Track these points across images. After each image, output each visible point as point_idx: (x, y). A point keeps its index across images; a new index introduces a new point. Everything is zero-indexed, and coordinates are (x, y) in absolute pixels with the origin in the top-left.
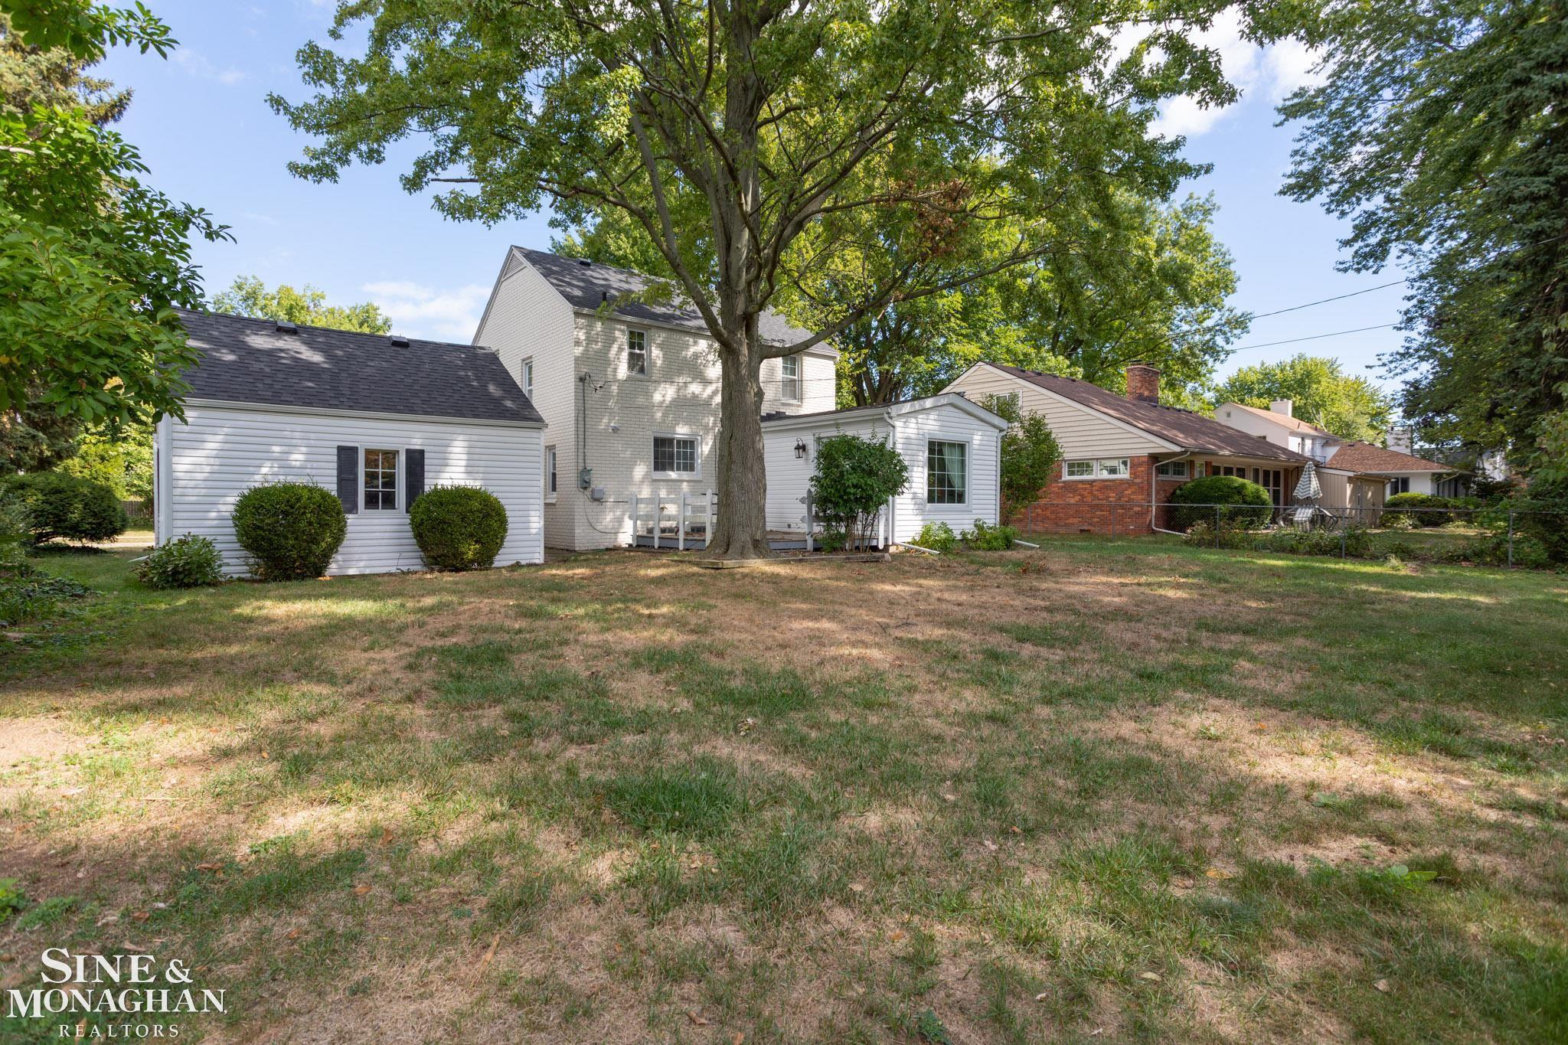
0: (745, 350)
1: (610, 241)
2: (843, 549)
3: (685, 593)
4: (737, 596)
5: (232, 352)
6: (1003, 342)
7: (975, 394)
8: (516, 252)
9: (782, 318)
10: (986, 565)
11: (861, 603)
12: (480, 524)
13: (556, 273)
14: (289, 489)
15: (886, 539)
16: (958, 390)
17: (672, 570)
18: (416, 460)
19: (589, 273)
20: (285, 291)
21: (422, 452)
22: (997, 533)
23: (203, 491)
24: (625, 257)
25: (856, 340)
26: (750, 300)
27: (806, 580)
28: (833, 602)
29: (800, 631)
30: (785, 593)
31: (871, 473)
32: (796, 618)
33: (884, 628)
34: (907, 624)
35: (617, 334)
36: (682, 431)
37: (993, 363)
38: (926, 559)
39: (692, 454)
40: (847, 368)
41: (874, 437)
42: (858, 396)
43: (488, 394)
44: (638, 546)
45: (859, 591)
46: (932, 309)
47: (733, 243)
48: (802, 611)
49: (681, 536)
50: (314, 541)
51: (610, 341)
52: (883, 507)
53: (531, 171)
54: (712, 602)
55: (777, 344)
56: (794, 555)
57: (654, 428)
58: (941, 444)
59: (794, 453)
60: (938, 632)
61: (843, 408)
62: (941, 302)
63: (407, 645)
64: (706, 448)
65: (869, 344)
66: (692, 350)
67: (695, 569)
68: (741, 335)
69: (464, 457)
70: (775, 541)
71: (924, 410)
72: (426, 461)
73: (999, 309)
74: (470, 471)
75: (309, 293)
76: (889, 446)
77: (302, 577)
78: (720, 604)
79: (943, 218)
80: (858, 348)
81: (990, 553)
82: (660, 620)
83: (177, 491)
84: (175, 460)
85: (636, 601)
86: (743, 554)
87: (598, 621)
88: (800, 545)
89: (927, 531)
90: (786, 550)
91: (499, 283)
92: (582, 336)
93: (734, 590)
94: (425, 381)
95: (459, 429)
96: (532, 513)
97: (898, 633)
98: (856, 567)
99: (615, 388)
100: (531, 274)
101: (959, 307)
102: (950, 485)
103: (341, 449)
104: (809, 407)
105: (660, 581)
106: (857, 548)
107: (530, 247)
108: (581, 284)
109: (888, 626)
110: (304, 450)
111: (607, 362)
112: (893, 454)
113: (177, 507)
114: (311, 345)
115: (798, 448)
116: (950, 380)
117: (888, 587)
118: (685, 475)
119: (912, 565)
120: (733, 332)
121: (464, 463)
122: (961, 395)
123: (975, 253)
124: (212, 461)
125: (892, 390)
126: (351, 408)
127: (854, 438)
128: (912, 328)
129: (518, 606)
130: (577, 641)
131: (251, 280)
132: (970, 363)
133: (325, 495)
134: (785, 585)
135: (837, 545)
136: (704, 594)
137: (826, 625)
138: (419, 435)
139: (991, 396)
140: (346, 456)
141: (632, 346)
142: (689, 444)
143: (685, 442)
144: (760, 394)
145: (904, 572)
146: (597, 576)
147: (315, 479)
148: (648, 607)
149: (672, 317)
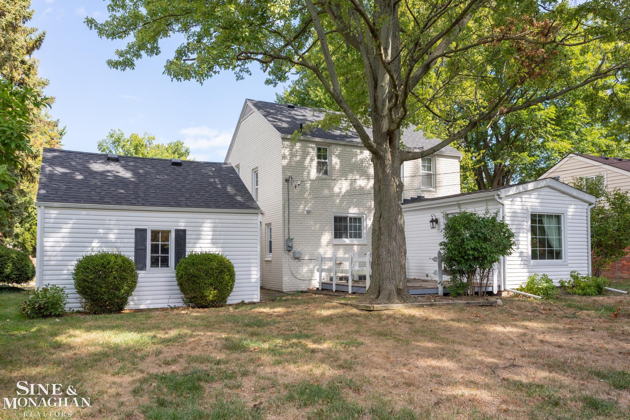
0: (389, 156)
1: (311, 92)
2: (466, 294)
3: (343, 330)
4: (382, 335)
5: (81, 174)
6: (589, 139)
7: (567, 177)
8: (249, 103)
9: (421, 133)
10: (581, 309)
11: (477, 343)
12: (217, 277)
13: (273, 114)
14: (104, 256)
15: (499, 287)
16: (553, 175)
17: (339, 311)
18: (181, 236)
19: (293, 112)
20: (134, 137)
21: (185, 231)
22: (590, 282)
23: (60, 258)
24: (320, 101)
25: (477, 144)
26: (391, 121)
27: (434, 321)
28: (454, 342)
29: (424, 368)
30: (417, 332)
31: (485, 240)
32: (423, 356)
33: (493, 369)
34: (514, 366)
35: (310, 150)
36: (353, 211)
37: (582, 153)
38: (531, 303)
39: (360, 226)
40: (470, 164)
41: (487, 213)
42: (479, 182)
43: (226, 193)
44: (323, 289)
45: (476, 331)
46: (532, 119)
47: (379, 83)
48: (428, 349)
49: (350, 283)
50: (118, 289)
51: (305, 154)
52: (496, 264)
53: (229, 44)
54: (361, 340)
55: (417, 151)
56: (429, 298)
57: (335, 210)
58: (540, 216)
59: (429, 225)
60: (542, 374)
61: (467, 192)
62: (539, 114)
63: (142, 371)
64: (368, 222)
65: (486, 146)
66: (360, 157)
67: (355, 311)
68: (386, 145)
69: (211, 233)
70: (414, 288)
71: (526, 192)
72: (187, 237)
73: (585, 115)
74: (214, 242)
75: (146, 137)
76: (499, 219)
77: (110, 312)
78: (367, 341)
79: (538, 49)
80: (478, 149)
81: (584, 298)
82: (320, 355)
83: (46, 258)
84: (45, 239)
85: (307, 337)
86: (389, 300)
87: (275, 355)
88: (434, 291)
89: (532, 281)
90: (422, 295)
91: (239, 122)
92: (287, 152)
93: (379, 329)
94: (189, 186)
95: (208, 216)
96: (253, 269)
97: (506, 374)
98: (474, 310)
99: (308, 185)
100: (257, 116)
101: (553, 116)
102: (550, 246)
103: (137, 230)
104: (442, 192)
105: (328, 320)
106: (477, 293)
107: (257, 99)
108: (289, 120)
109: (497, 366)
110: (116, 231)
111: (304, 168)
112: (503, 225)
113: (45, 268)
114: (125, 167)
115: (432, 221)
116: (549, 167)
117: (499, 329)
118: (355, 241)
119: (519, 308)
120: (380, 144)
121: (210, 237)
122: (556, 179)
123: (564, 74)
124: (66, 239)
125: (503, 178)
126: (143, 205)
127: (471, 214)
128: (518, 134)
129: (227, 339)
130: (255, 373)
131: (118, 132)
132: (563, 155)
133: (125, 260)
134: (418, 325)
135: (461, 292)
136: (356, 332)
137: (446, 363)
138: (183, 220)
139: (581, 179)
140: (140, 233)
141: (319, 157)
142: (358, 220)
143: (355, 219)
144: (401, 186)
145: (513, 315)
146: (288, 314)
147: (120, 249)
148: (315, 342)
149: (346, 136)
